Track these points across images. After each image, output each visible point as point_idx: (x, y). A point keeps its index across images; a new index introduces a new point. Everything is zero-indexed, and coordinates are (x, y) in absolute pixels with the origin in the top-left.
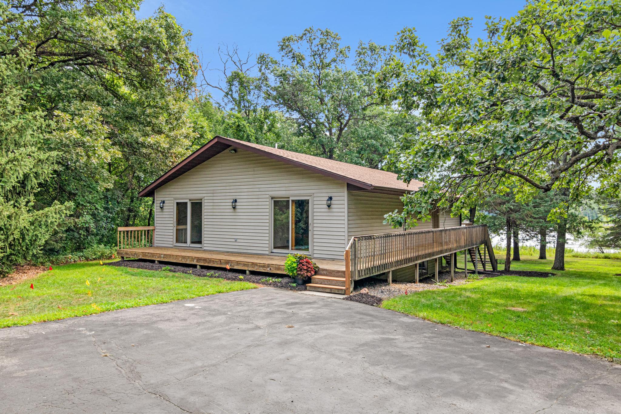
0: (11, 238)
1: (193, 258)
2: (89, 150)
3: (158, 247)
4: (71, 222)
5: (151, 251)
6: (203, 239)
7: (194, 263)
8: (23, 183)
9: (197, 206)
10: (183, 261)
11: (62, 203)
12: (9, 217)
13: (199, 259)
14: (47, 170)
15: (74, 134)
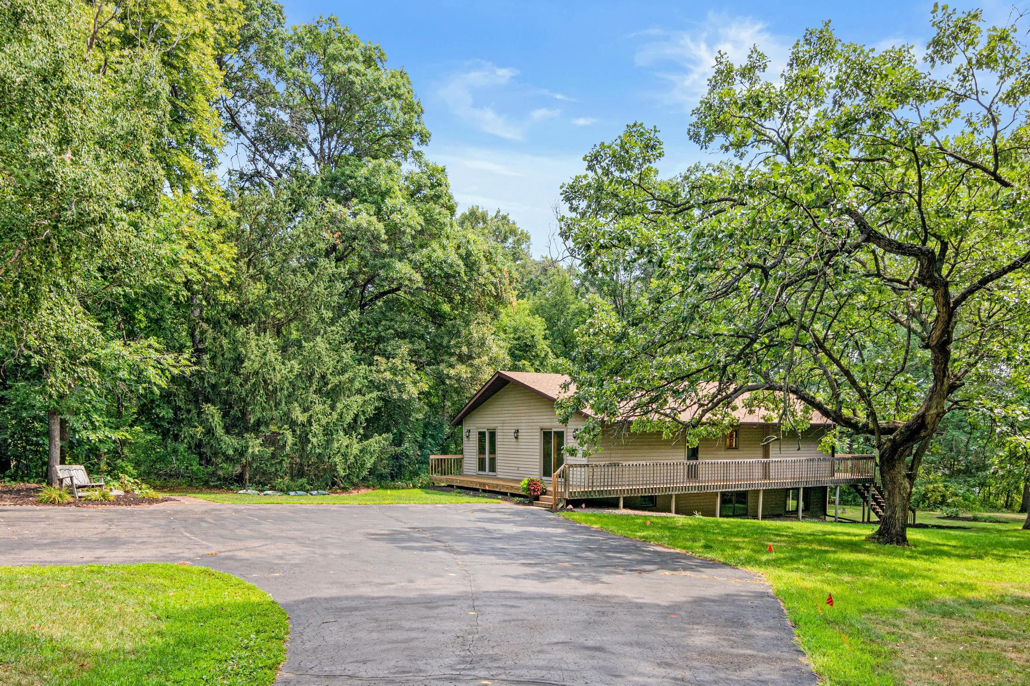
0: (349, 463)
1: (477, 483)
2: (401, 387)
3: (466, 475)
4: (393, 450)
5: (461, 478)
6: (497, 467)
7: (478, 487)
8: (355, 420)
9: (493, 435)
10: (471, 486)
11: (380, 435)
12: (347, 447)
13: (481, 484)
14: (370, 410)
15: (388, 375)
